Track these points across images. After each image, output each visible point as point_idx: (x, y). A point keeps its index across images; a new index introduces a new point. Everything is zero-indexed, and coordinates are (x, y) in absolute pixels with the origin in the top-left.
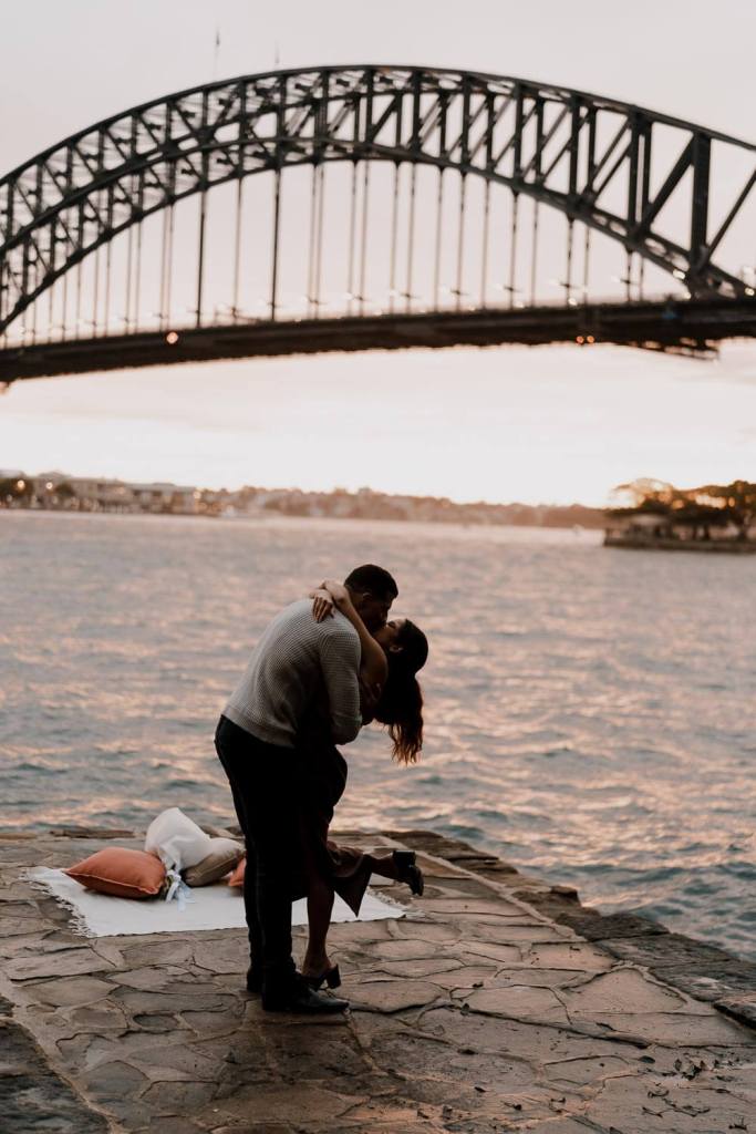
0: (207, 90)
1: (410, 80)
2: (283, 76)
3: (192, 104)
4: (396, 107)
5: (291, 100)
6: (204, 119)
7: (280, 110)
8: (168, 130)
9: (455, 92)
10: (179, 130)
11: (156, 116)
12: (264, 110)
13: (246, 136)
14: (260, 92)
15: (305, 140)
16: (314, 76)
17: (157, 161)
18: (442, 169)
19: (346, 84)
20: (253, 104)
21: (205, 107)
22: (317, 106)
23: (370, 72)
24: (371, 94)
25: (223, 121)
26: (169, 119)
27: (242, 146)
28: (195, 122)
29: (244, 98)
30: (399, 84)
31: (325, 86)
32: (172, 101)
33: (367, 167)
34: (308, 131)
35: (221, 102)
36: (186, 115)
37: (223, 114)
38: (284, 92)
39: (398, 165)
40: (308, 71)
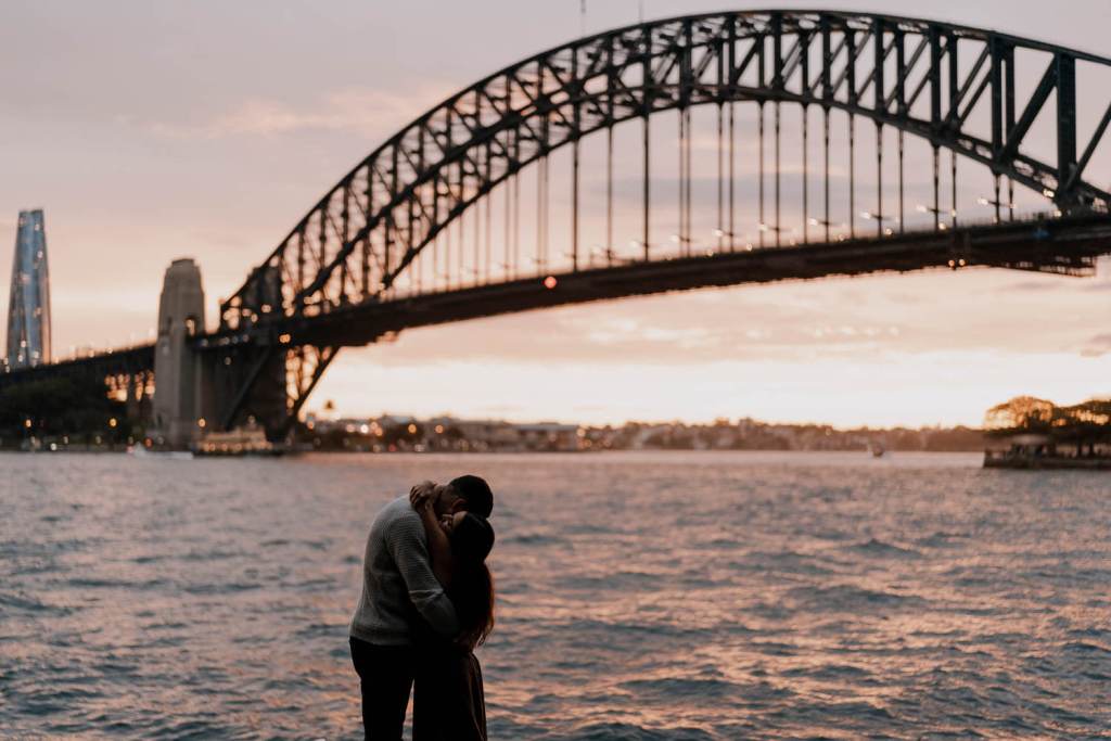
0: (575, 46)
1: (769, 23)
2: (647, 28)
3: (562, 60)
4: (758, 49)
5: (656, 49)
6: (574, 73)
7: (645, 59)
8: (540, 85)
9: (815, 31)
10: (550, 85)
11: (529, 74)
12: (630, 61)
13: (614, 86)
14: (627, 44)
15: (671, 86)
16: (677, 26)
17: (531, 115)
18: (805, 106)
19: (708, 31)
20: (619, 60)
21: (574, 61)
22: (681, 54)
23: (731, 18)
24: (733, 39)
25: (591, 74)
26: (541, 75)
27: (611, 96)
28: (565, 77)
29: (611, 51)
30: (760, 27)
31: (688, 34)
32: (544, 59)
33: (732, 109)
34: (674, 77)
35: (590, 56)
36: (556, 71)
37: (591, 68)
38: (648, 42)
39: (762, 104)
40: (671, 21)
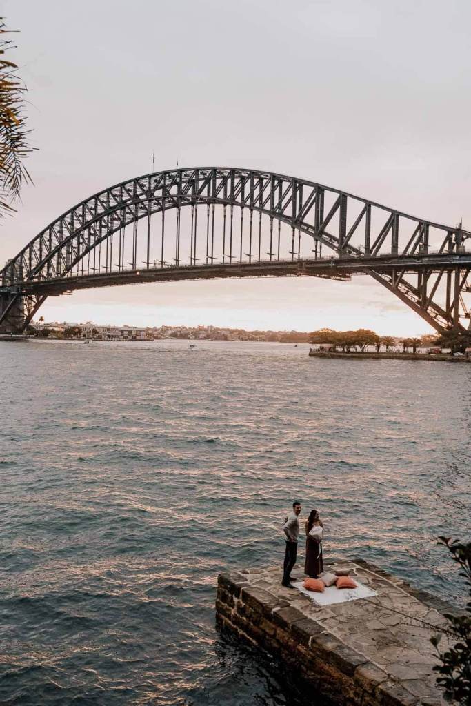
0: (150, 176)
1: (229, 173)
2: (181, 171)
3: (144, 182)
4: (224, 184)
5: (183, 180)
6: (149, 187)
7: (178, 184)
8: (135, 192)
9: (248, 177)
10: (139, 192)
11: (130, 186)
12: (173, 184)
13: (166, 195)
14: (170, 177)
15: (189, 196)
16: (192, 172)
17: (131, 204)
18: (242, 208)
19: (205, 174)
20: (169, 182)
21: (150, 183)
22: (192, 182)
23: (214, 170)
24: (215, 179)
25: (156, 188)
26: (135, 188)
27: (165, 198)
28: (145, 189)
29: (165, 179)
30: (226, 174)
31: (197, 175)
32: (136, 181)
33: (213, 207)
34: (190, 193)
35: (155, 181)
36: (141, 186)
37: (157, 186)
38: (181, 177)
39: (225, 205)
40: (190, 169)
